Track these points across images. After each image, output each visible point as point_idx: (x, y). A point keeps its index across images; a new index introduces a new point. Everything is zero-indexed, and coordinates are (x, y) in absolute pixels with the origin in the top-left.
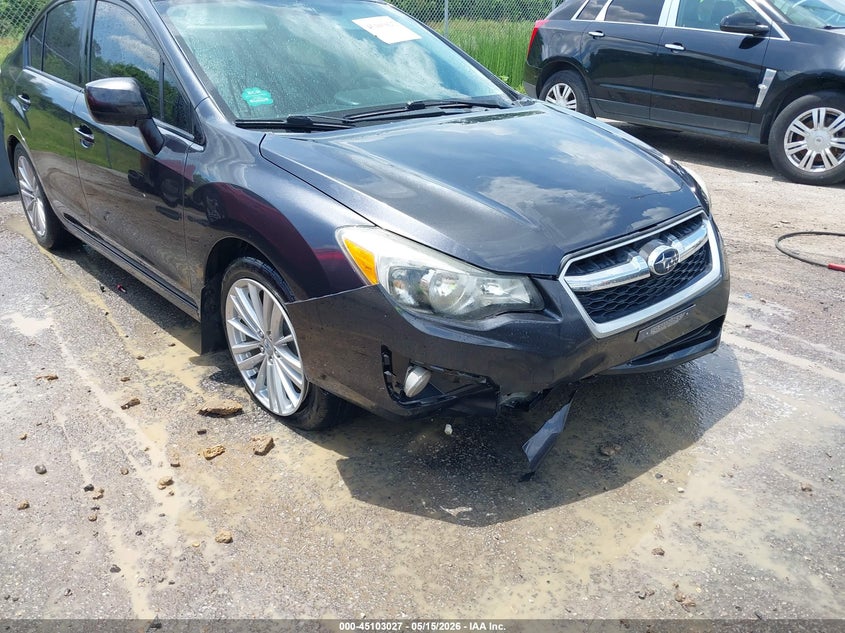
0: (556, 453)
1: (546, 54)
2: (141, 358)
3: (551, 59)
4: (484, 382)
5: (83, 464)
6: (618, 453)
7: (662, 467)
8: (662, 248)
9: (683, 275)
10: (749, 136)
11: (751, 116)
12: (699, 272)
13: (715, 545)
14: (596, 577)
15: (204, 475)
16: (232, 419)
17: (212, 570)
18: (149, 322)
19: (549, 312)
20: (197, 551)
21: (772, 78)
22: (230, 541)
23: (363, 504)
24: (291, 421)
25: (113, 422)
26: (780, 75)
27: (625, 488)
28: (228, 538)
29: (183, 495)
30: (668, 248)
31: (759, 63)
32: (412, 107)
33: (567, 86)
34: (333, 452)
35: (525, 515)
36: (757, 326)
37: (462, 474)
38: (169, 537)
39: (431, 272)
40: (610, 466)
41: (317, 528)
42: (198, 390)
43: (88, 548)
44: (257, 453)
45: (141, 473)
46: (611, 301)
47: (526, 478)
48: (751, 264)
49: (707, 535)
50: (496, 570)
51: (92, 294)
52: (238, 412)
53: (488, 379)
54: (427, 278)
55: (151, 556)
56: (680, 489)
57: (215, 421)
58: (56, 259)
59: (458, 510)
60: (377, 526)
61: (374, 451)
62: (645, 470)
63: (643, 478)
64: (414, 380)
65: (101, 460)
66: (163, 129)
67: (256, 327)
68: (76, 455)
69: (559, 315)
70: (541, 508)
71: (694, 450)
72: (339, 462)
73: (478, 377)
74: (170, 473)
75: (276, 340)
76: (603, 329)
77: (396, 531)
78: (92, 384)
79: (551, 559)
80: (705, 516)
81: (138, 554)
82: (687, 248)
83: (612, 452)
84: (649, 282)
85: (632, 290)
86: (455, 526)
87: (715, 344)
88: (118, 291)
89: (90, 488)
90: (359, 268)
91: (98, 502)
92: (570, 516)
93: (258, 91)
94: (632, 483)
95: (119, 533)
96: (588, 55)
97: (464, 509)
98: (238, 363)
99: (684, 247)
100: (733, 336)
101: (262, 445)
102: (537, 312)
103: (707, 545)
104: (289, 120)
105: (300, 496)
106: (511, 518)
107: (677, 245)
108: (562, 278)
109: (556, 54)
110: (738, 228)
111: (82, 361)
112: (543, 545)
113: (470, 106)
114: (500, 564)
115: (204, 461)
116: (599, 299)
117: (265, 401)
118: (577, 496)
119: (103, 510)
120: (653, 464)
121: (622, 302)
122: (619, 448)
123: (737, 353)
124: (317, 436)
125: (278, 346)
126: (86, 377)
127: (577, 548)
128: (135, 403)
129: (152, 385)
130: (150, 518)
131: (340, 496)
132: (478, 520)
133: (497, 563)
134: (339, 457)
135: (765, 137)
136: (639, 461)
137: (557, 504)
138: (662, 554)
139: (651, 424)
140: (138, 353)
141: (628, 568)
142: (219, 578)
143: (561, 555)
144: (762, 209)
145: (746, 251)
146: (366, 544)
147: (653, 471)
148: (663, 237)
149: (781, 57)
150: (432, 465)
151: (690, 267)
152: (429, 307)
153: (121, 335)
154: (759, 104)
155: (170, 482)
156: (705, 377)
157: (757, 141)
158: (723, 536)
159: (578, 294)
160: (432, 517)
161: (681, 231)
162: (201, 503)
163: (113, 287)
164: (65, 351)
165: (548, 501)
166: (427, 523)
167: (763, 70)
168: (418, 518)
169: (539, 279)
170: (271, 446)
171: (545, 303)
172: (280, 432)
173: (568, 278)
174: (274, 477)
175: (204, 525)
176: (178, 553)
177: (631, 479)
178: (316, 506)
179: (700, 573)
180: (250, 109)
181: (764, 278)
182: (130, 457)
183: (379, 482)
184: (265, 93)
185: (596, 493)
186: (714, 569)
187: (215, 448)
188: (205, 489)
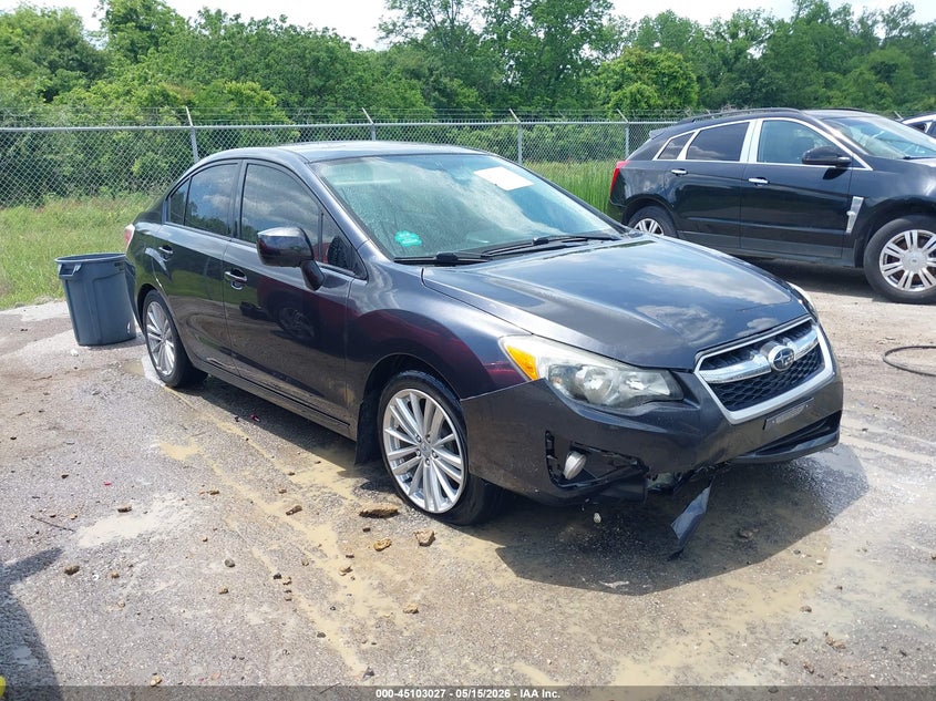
0: (698, 538)
1: (629, 193)
2: (292, 474)
3: (634, 197)
4: (636, 463)
5: (266, 559)
6: (756, 535)
7: (799, 545)
8: (778, 348)
9: (799, 373)
10: (843, 261)
11: (844, 242)
12: (813, 371)
13: (856, 603)
14: (752, 629)
15: (378, 564)
16: (390, 519)
17: (406, 634)
18: (290, 445)
19: (688, 401)
20: (390, 622)
21: (860, 205)
22: (416, 612)
23: (528, 581)
24: (447, 518)
25: (281, 526)
26: (868, 201)
27: (767, 562)
28: (414, 609)
29: (363, 579)
30: (784, 347)
31: (845, 192)
32: (537, 243)
33: (653, 221)
34: (490, 543)
35: (678, 585)
36: (872, 429)
37: (615, 557)
38: (361, 611)
39: (585, 369)
40: (750, 546)
41: (492, 601)
42: (353, 497)
43: (292, 621)
44: (421, 544)
45: (319, 563)
46: (740, 393)
47: (675, 556)
48: (860, 377)
49: (847, 596)
50: (661, 626)
51: (227, 424)
52: (394, 513)
53: (639, 460)
54: (581, 375)
55: (348, 625)
56: (818, 561)
57: (376, 521)
58: (184, 397)
59: (616, 584)
60: (545, 597)
61: (528, 541)
62: (784, 548)
63: (782, 554)
64: (573, 463)
65: (280, 554)
66: (325, 269)
67: (413, 432)
68: (257, 552)
69: (697, 402)
70: (691, 580)
71: (826, 531)
72: (498, 550)
73: (630, 458)
74: (347, 563)
75: (434, 442)
76: (736, 416)
77: (562, 601)
78: (253, 496)
79: (708, 617)
80: (845, 582)
81: (337, 624)
82: (801, 349)
83: (751, 534)
84: (771, 377)
85: (756, 384)
86: (615, 596)
87: (836, 439)
88: (253, 420)
89: (278, 577)
90: (521, 369)
91: (289, 587)
92: (719, 586)
93: (408, 234)
94: (773, 558)
95: (315, 609)
96: (673, 190)
97: (622, 583)
98: (393, 469)
99: (799, 348)
100: (851, 438)
101: (425, 538)
102: (678, 401)
103: (850, 603)
104: (438, 256)
105: (469, 576)
106: (666, 588)
107: (791, 345)
108: (697, 372)
109: (638, 192)
110: (842, 345)
111: (237, 480)
112: (698, 607)
113: (587, 239)
114: (663, 622)
115: (376, 553)
116: (730, 391)
117: (420, 503)
118: (724, 570)
119: (296, 592)
120: (791, 543)
121: (749, 393)
122: (756, 530)
123: (856, 451)
124: (472, 531)
125: (436, 448)
126: (246, 491)
127: (730, 608)
128: (298, 509)
129: (309, 495)
130: (339, 597)
131: (506, 576)
132: (636, 590)
133: (660, 621)
134: (497, 546)
135: (859, 260)
136: (776, 541)
137: (705, 576)
138: (810, 611)
139: (781, 511)
140: (287, 470)
141: (780, 622)
142: (414, 640)
143: (716, 613)
144: (865, 327)
145: (854, 365)
146: (539, 611)
147: (791, 549)
148: (778, 339)
149: (865, 185)
150: (585, 550)
151: (805, 365)
152: (583, 398)
153: (266, 456)
154: (849, 229)
155: (349, 570)
156: (830, 472)
157: (853, 265)
158: (863, 596)
159: (712, 385)
160: (593, 589)
161: (794, 334)
162: (381, 586)
163: (247, 417)
164: (218, 472)
165: (697, 574)
166: (590, 594)
167: (850, 198)
168: (580, 590)
169: (678, 373)
170: (432, 539)
171: (685, 393)
172: (437, 527)
173: (702, 372)
174: (442, 563)
175: (388, 601)
176: (373, 622)
177: (771, 555)
178: (486, 583)
179: (846, 625)
180: (404, 249)
181: (875, 388)
182: (306, 552)
183: (539, 564)
184: (414, 235)
185: (740, 567)
186: (859, 621)
187: (384, 540)
188: (382, 574)
